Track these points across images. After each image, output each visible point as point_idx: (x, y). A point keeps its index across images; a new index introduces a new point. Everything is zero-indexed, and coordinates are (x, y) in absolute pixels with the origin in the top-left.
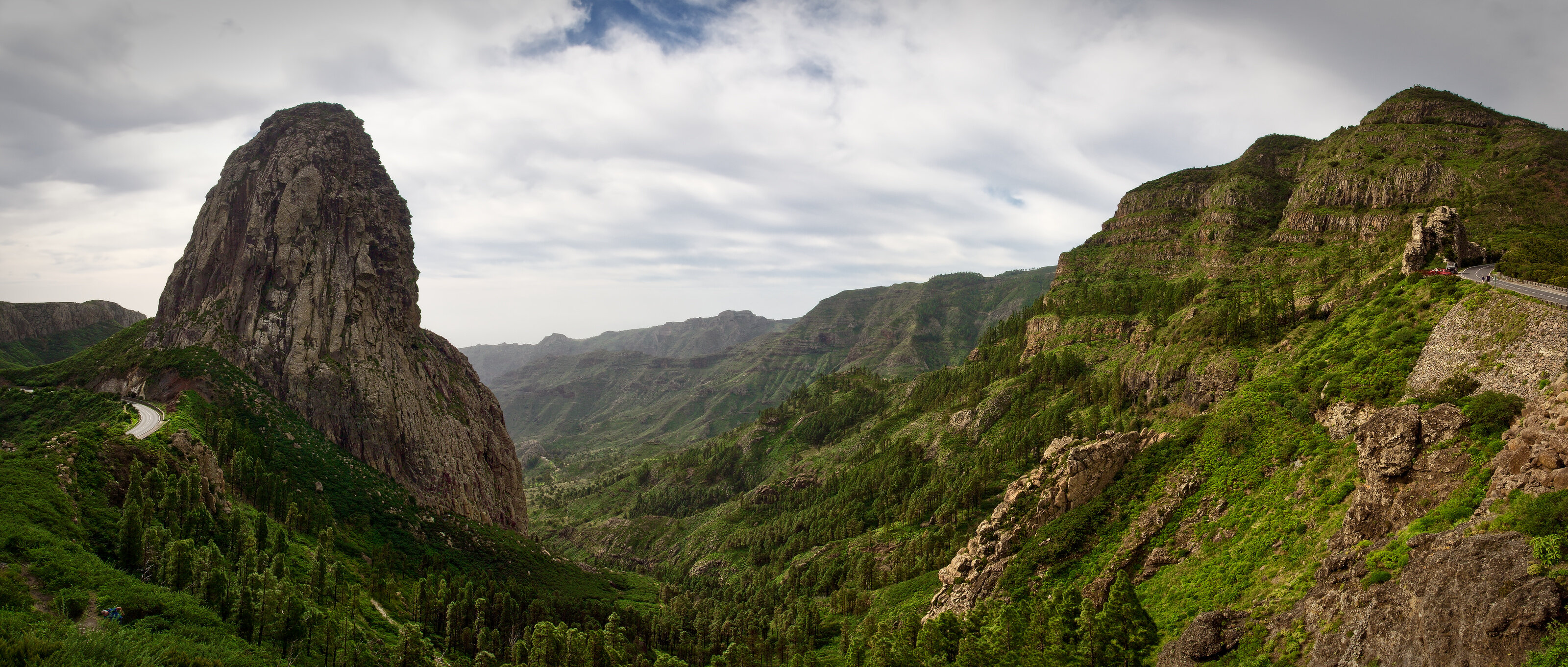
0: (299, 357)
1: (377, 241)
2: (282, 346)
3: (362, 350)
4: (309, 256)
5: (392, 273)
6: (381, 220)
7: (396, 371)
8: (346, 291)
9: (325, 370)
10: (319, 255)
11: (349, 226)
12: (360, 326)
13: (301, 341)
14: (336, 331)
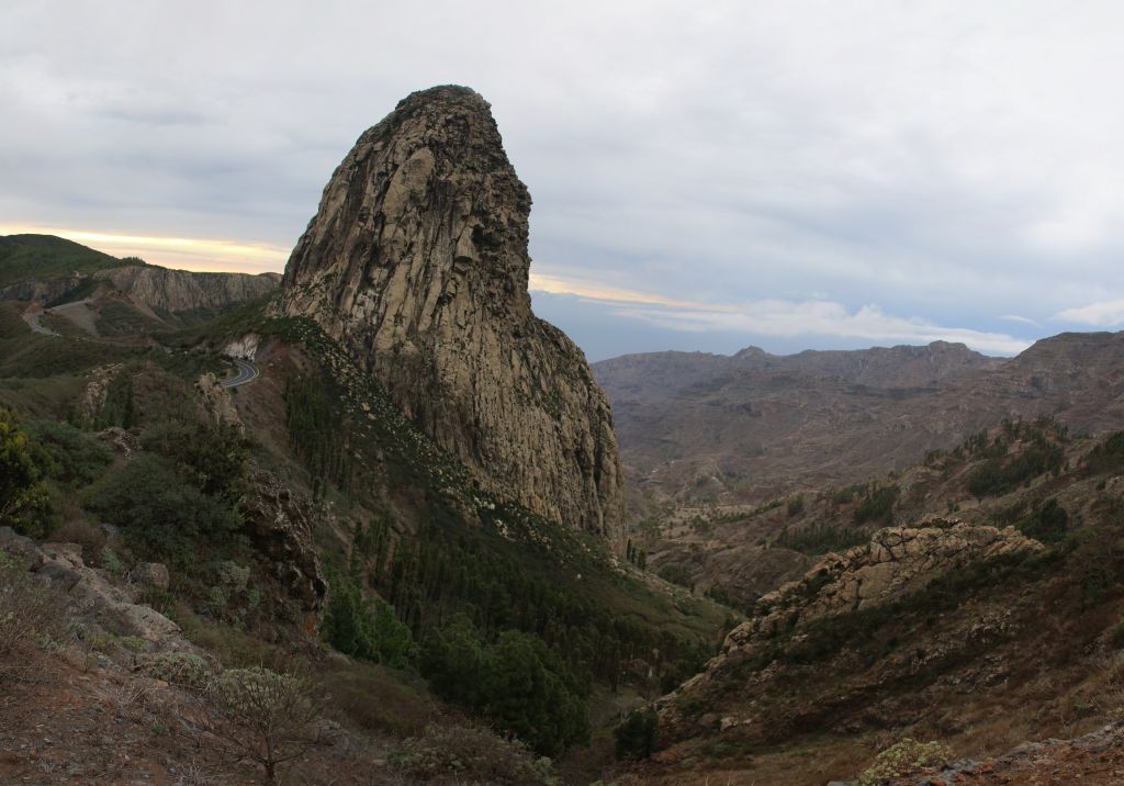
0: (387, 333)
1: (482, 226)
2: (375, 322)
3: (448, 332)
4: (411, 236)
5: (495, 258)
6: (493, 205)
7: (482, 356)
8: (443, 273)
9: (410, 347)
10: (421, 236)
11: (455, 208)
12: (452, 309)
13: (393, 318)
14: (428, 310)
